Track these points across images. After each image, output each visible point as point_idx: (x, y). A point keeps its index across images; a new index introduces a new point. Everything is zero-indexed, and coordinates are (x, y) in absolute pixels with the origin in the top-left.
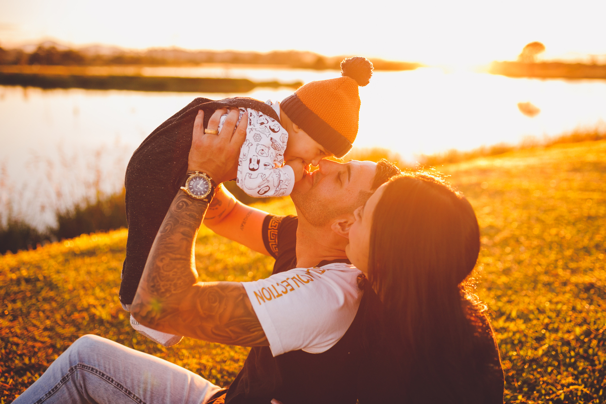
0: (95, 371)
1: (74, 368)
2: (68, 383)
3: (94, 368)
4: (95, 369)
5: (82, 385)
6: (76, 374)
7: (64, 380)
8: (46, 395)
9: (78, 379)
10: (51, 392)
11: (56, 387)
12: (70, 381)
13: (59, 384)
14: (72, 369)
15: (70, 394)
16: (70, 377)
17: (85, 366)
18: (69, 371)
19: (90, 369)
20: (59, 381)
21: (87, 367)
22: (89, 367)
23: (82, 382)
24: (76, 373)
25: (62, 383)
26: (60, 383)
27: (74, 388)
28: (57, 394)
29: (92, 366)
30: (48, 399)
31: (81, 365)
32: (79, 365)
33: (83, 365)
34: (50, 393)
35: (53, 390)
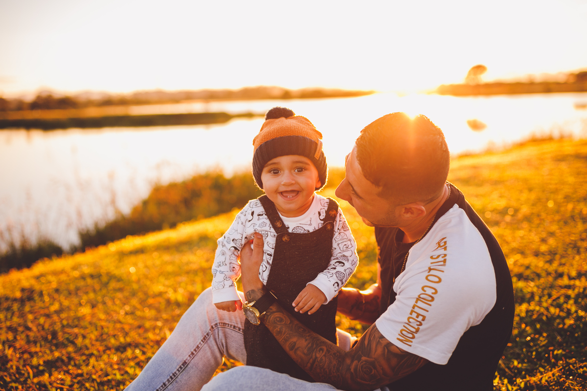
0: (237, 329)
1: (214, 326)
2: (209, 342)
3: (236, 325)
4: (237, 327)
5: (224, 344)
6: (217, 333)
7: (205, 339)
8: (189, 356)
9: (220, 338)
10: (194, 352)
11: (198, 347)
12: (212, 339)
13: (200, 343)
14: (212, 327)
15: (213, 353)
16: (212, 336)
17: (226, 324)
18: (210, 330)
19: (232, 327)
20: (200, 341)
21: (228, 324)
22: (231, 325)
23: (224, 341)
24: (216, 331)
25: (203, 342)
26: (202, 343)
27: (215, 347)
28: (199, 354)
29: (233, 324)
30: (193, 360)
31: (222, 323)
32: (221, 324)
33: (224, 323)
34: (192, 353)
35: (195, 350)
